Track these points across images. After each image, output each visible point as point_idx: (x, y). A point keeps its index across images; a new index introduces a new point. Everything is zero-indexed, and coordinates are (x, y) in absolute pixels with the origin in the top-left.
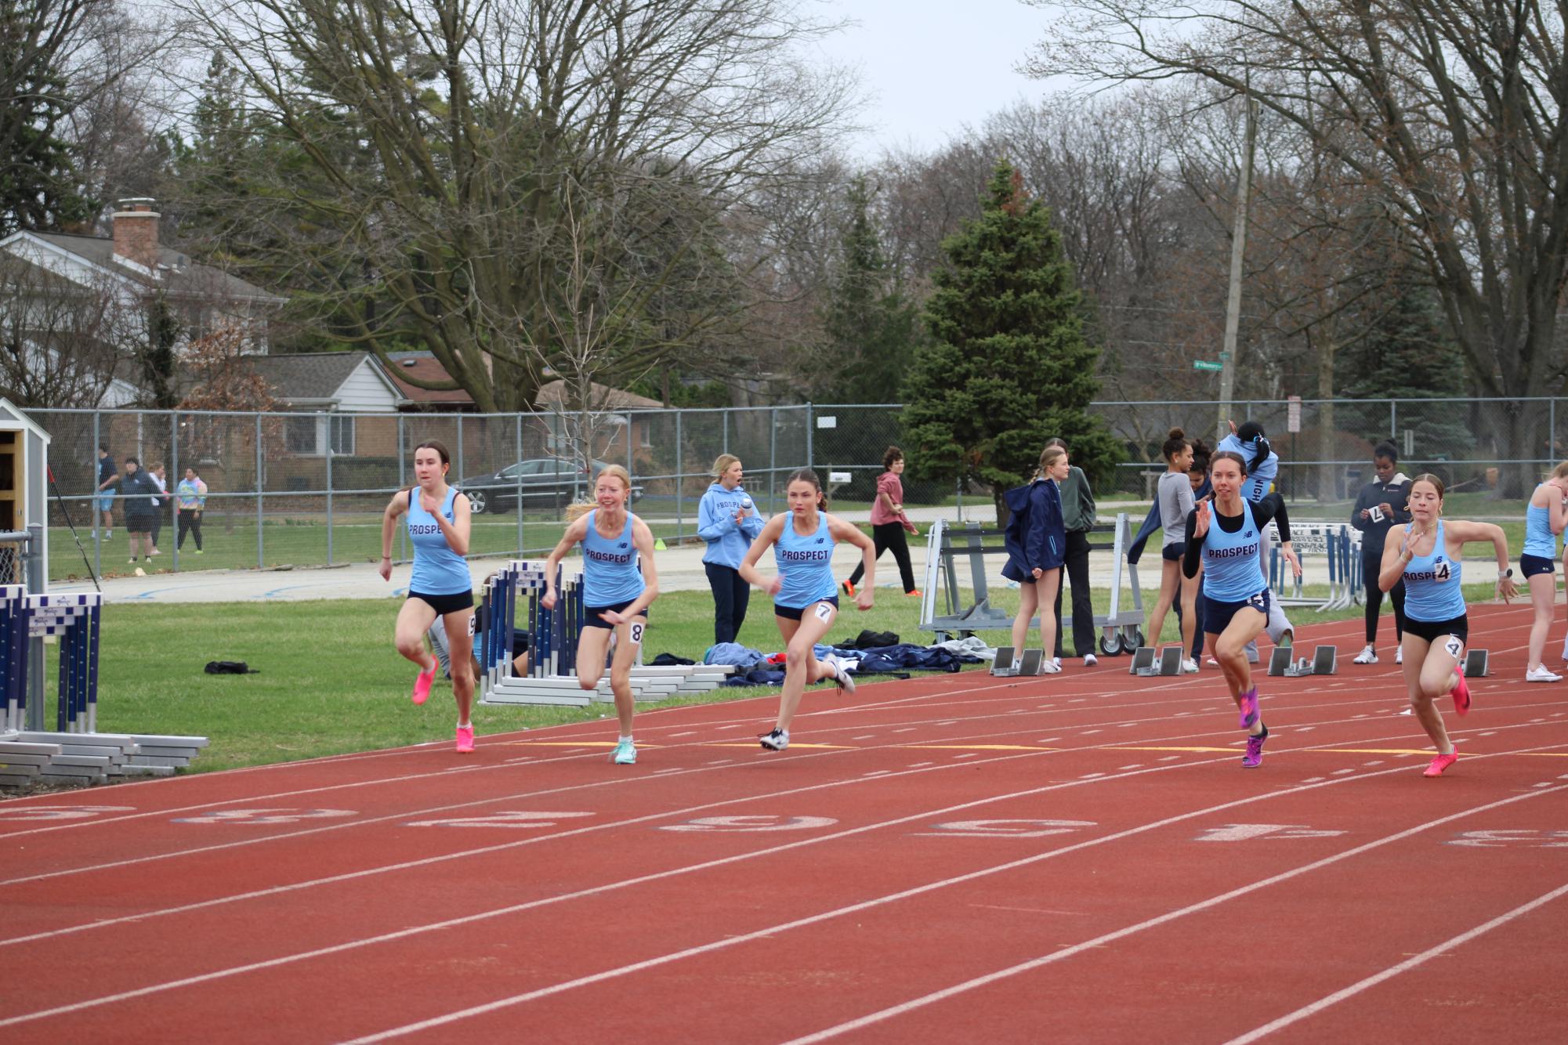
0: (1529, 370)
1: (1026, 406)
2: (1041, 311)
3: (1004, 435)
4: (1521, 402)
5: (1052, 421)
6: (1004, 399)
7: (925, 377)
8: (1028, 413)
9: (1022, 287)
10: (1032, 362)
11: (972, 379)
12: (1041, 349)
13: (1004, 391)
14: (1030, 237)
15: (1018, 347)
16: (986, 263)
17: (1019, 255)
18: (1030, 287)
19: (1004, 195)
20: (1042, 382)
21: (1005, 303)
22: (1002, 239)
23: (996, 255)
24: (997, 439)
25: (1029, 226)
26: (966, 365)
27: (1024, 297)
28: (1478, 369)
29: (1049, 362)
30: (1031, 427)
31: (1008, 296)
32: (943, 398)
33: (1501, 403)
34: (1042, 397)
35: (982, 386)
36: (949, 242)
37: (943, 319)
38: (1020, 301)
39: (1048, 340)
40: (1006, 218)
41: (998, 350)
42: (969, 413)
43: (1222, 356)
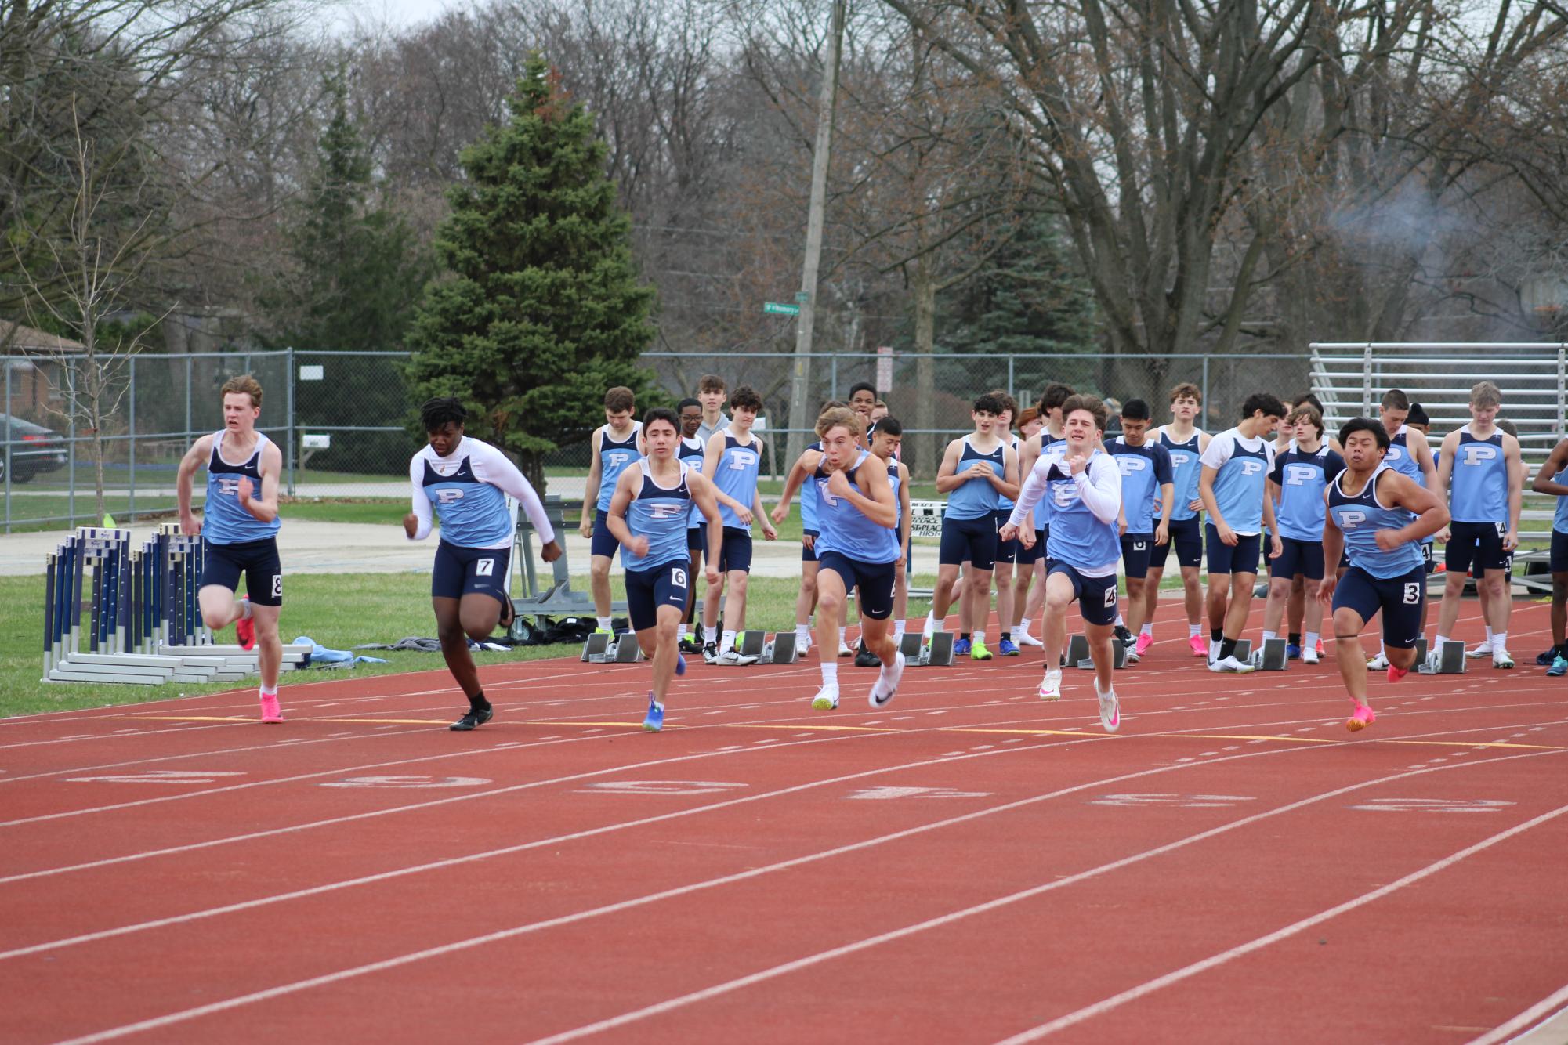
0: (1178, 320)
1: (562, 357)
2: (582, 239)
3: (534, 392)
4: (1167, 360)
5: (594, 375)
6: (536, 347)
7: (438, 319)
8: (564, 365)
9: (558, 210)
10: (571, 303)
11: (496, 322)
12: (581, 286)
13: (536, 338)
14: (569, 149)
15: (553, 283)
16: (514, 180)
17: (555, 171)
18: (568, 210)
19: (537, 97)
20: (583, 328)
21: (537, 229)
22: (535, 151)
23: (528, 170)
24: (526, 397)
25: (566, 134)
26: (488, 306)
27: (561, 222)
28: (1115, 317)
29: (591, 304)
30: (568, 382)
31: (541, 221)
32: (460, 345)
33: (1143, 360)
34: (582, 346)
35: (508, 332)
36: (467, 152)
37: (461, 248)
38: (556, 227)
39: (590, 276)
40: (540, 124)
41: (528, 287)
42: (492, 364)
43: (799, 298)
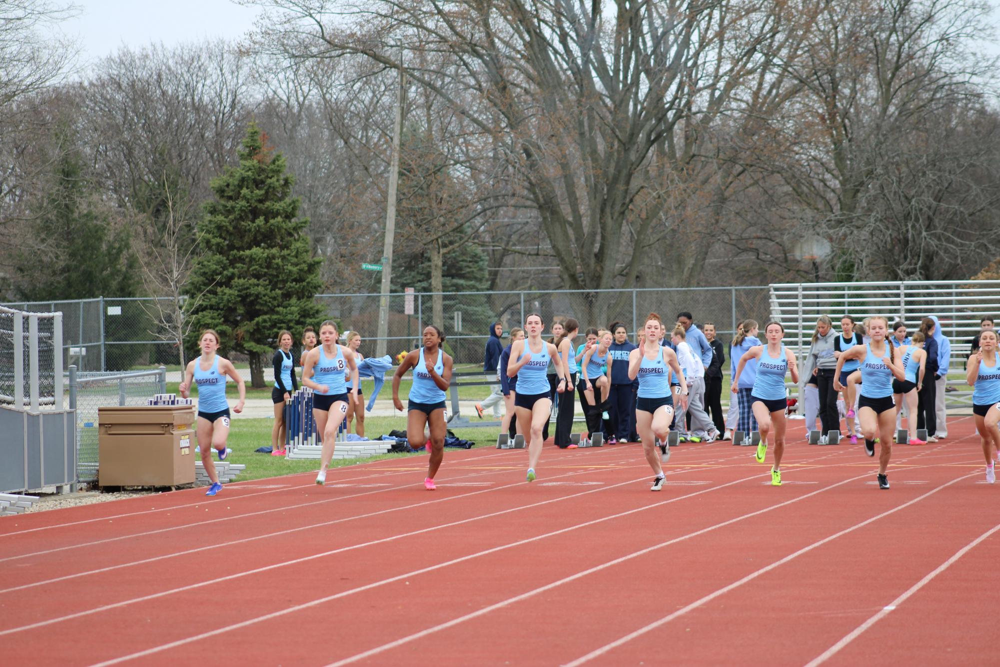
0: (602, 268)
1: (274, 298)
2: (283, 231)
3: (260, 319)
4: (597, 293)
5: (293, 308)
6: (259, 293)
7: (202, 278)
8: (275, 303)
9: (270, 214)
10: (278, 267)
11: (236, 279)
12: (284, 258)
13: (260, 288)
14: (274, 179)
15: (268, 256)
16: (244, 197)
17: (267, 192)
18: (276, 214)
19: (254, 149)
20: (284, 282)
21: (258, 226)
22: (255, 181)
23: (252, 192)
24: (255, 322)
25: (273, 171)
26: (231, 270)
27: (272, 221)
28: (567, 268)
29: (290, 268)
30: (278, 313)
31: (260, 221)
32: (215, 293)
33: (583, 293)
34: (285, 292)
35: (243, 285)
36: (215, 182)
37: (214, 237)
38: (269, 224)
39: (289, 252)
40: (257, 165)
41: (254, 259)
42: (234, 304)
43: (383, 260)
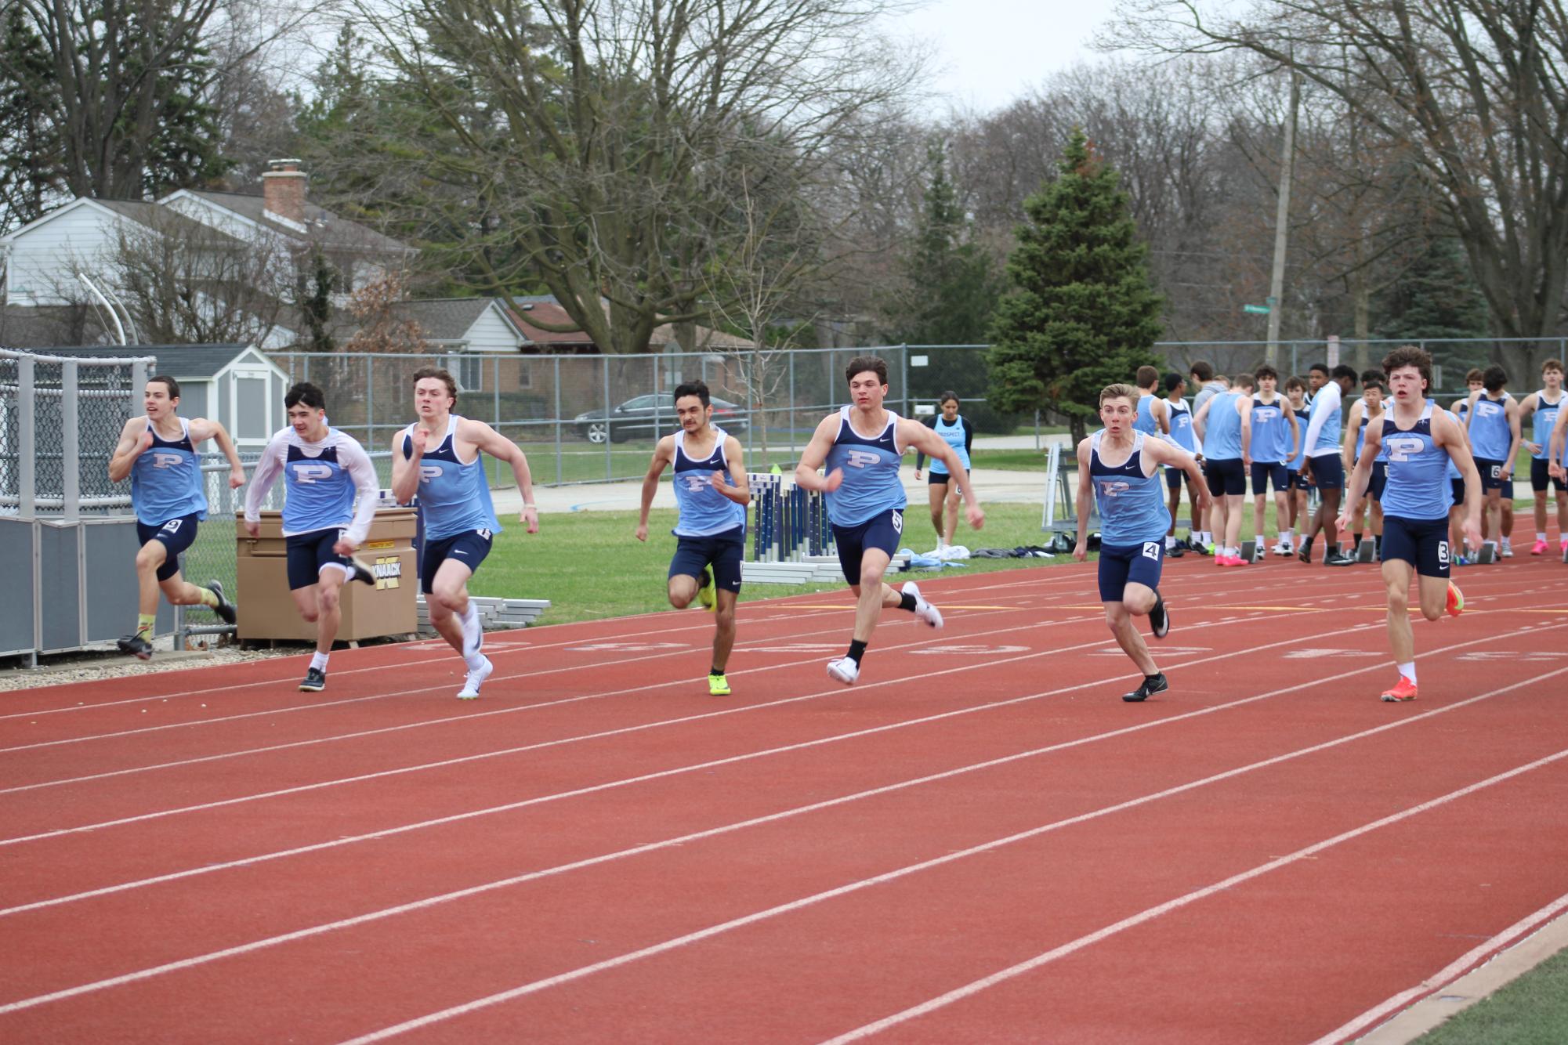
0: (1544, 313)
1: (1098, 347)
2: (1112, 262)
3: (1078, 372)
4: (1537, 342)
5: (1122, 359)
6: (1079, 340)
7: (1009, 321)
8: (1100, 352)
9: (1094, 241)
10: (1104, 308)
11: (1051, 323)
12: (1111, 296)
13: (1080, 333)
14: (1101, 197)
15: (1091, 294)
16: (1063, 221)
17: (1092, 213)
18: (1100, 241)
19: (1078, 160)
20: (1114, 325)
21: (1079, 256)
22: (1077, 199)
23: (1072, 213)
24: (1073, 376)
25: (1099, 187)
26: (1045, 311)
27: (1097, 250)
28: (1498, 312)
29: (1118, 308)
30: (1102, 365)
31: (1082, 249)
32: (1024, 339)
33: (1519, 343)
34: (1112, 338)
35: (1059, 329)
36: (1030, 201)
37: (1025, 270)
38: (1092, 254)
39: (1117, 288)
40: (1080, 181)
41: (1073, 297)
42: (1048, 352)
43: (1269, 301)
